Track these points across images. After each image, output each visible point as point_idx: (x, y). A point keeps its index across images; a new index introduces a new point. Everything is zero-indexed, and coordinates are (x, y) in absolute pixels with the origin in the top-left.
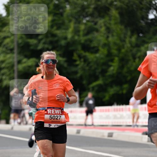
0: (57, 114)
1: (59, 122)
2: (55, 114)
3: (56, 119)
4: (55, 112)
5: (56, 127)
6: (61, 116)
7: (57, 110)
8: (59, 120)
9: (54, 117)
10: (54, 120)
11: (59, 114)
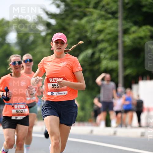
0: (22, 109)
1: (23, 115)
2: (20, 109)
3: (22, 112)
4: (20, 107)
5: (21, 119)
6: (24, 110)
7: (22, 105)
8: (23, 113)
9: (19, 111)
10: (19, 114)
11: (24, 108)
